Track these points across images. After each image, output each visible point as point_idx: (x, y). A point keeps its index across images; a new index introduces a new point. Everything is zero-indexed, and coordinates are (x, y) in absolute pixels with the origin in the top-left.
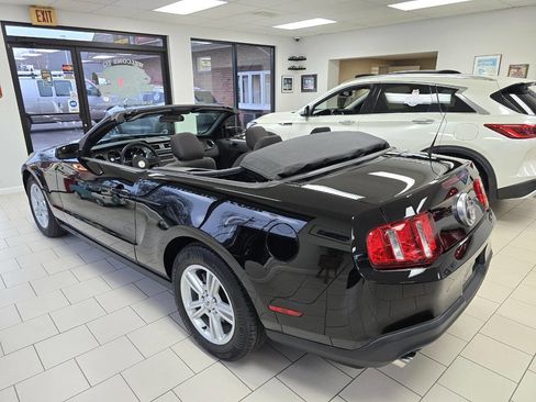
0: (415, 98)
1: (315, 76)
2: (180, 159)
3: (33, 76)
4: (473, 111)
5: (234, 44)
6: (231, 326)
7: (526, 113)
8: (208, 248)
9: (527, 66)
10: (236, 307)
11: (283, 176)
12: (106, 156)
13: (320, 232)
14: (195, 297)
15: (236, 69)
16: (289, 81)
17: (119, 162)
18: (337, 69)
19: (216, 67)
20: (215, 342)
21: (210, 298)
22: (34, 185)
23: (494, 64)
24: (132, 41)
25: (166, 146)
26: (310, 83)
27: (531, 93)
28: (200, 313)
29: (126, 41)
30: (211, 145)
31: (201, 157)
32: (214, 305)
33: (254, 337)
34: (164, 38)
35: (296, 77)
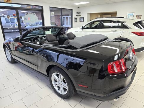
0: (112, 24)
1: (83, 18)
2: (49, 41)
3: (4, 17)
4: (128, 28)
5: (61, 9)
6: (67, 90)
7: (142, 29)
8: (60, 68)
9: (141, 16)
10: (68, 85)
11: (82, 48)
12: (28, 41)
13: (89, 63)
14: (56, 81)
15: (62, 15)
16: (76, 19)
17: (31, 42)
18: (89, 16)
19: (56, 15)
20: (62, 94)
21: (60, 82)
22: (7, 49)
23: (132, 15)
24: (32, 7)
25: (44, 38)
26: (82, 20)
27: (143, 23)
28: (57, 86)
29: (30, 7)
30: (57, 37)
31: (54, 41)
32: (61, 84)
33: (73, 93)
34: (42, 7)
35: (78, 18)
